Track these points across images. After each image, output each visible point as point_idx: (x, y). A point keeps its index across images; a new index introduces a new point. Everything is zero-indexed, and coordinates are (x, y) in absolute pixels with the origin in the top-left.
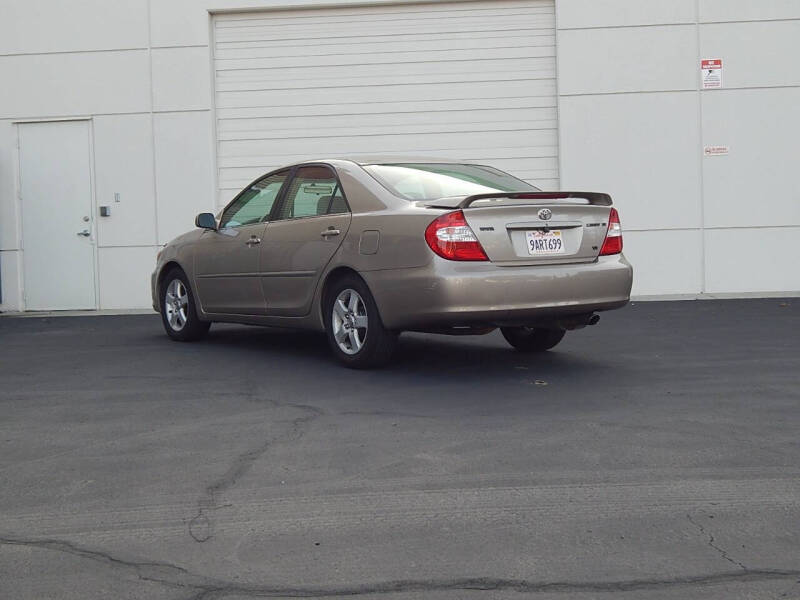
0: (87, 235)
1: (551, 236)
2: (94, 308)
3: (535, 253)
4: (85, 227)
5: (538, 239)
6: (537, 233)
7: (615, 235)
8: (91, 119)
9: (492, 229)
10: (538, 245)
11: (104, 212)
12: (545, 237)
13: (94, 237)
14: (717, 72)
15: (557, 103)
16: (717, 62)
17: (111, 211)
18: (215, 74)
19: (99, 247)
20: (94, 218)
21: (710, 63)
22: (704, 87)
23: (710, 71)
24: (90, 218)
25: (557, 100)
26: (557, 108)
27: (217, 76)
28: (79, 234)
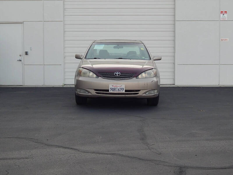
0: (20, 61)
2: (22, 85)
4: (19, 58)
8: (23, 23)
11: (27, 53)
13: (23, 61)
14: (225, 15)
15: (175, 23)
16: (226, 12)
17: (29, 53)
18: (64, 9)
19: (24, 65)
20: (23, 55)
21: (223, 12)
22: (221, 20)
23: (223, 15)
24: (22, 55)
25: (175, 22)
26: (174, 24)
27: (65, 10)
28: (18, 60)
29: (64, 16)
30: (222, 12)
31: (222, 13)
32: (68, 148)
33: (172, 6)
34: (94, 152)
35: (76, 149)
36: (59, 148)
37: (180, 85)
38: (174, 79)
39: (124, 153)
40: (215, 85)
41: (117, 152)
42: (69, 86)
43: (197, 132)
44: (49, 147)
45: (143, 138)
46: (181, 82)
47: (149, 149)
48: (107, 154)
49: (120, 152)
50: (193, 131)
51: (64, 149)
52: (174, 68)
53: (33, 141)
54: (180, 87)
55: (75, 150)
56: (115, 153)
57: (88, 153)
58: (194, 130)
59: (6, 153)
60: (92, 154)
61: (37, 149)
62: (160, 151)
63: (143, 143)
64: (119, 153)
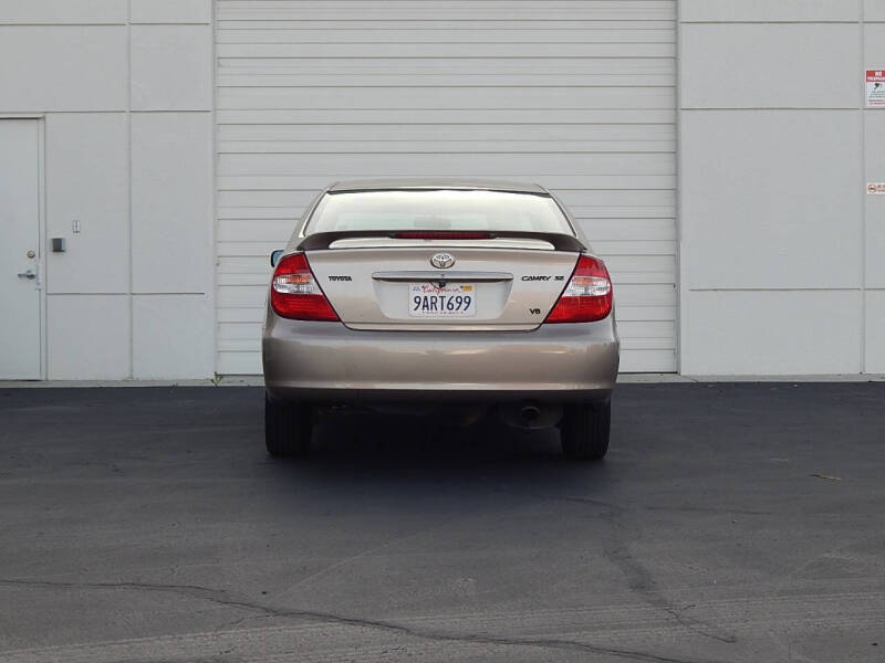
0: (31, 277)
1: (452, 291)
2: (38, 378)
3: (422, 315)
4: (28, 266)
5: (429, 295)
6: (430, 286)
7: (598, 293)
8: (44, 118)
9: (350, 279)
10: (426, 304)
11: (58, 246)
12: (442, 294)
13: (41, 278)
15: (677, 119)
17: (67, 245)
19: (47, 294)
20: (43, 255)
21: (877, 74)
22: (868, 105)
23: (877, 85)
24: (37, 254)
25: (677, 114)
26: (675, 125)
27: (219, 65)
28: (20, 276)
29: (216, 89)
30: (871, 74)
31: (871, 78)
32: (364, 623)
33: (667, 50)
34: (470, 638)
35: (394, 624)
36: (324, 621)
37: (702, 377)
38: (676, 352)
39: (590, 638)
40: (845, 376)
41: (562, 637)
42: (236, 383)
43: (844, 557)
44: (286, 618)
45: (642, 584)
46: (705, 362)
47: (682, 623)
48: (528, 643)
49: (572, 637)
50: (827, 555)
51: (346, 627)
52: (677, 305)
53: (212, 600)
54: (705, 385)
55: (396, 630)
56: (554, 637)
57: (448, 638)
58: (829, 552)
59: (127, 643)
60: (469, 644)
61: (242, 627)
62: (728, 629)
63: (648, 602)
64: (571, 639)
